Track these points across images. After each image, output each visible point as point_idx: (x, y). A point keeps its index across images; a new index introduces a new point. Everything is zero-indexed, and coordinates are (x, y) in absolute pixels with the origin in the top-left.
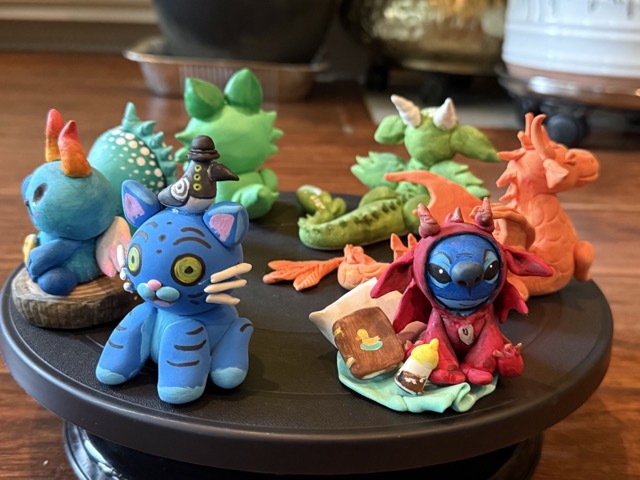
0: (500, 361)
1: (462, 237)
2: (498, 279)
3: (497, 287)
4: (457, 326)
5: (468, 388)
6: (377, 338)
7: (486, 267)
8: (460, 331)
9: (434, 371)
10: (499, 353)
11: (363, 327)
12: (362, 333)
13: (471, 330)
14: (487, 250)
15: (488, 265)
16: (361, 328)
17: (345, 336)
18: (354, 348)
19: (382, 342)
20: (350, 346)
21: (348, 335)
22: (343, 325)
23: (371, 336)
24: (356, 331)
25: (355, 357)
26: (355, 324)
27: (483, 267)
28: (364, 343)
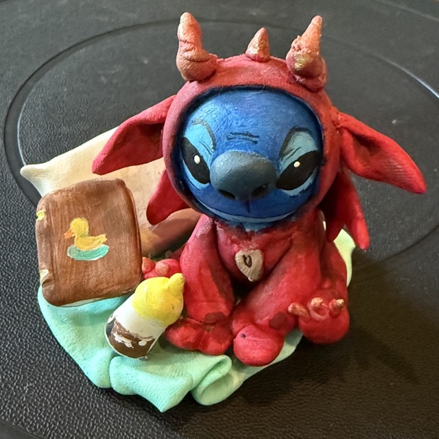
1: (250, 96)
2: (312, 186)
3: (311, 198)
4: (235, 247)
6: (103, 237)
7: (284, 165)
10: (299, 309)
11: (83, 214)
12: (79, 225)
13: (257, 258)
14: (296, 129)
15: (292, 160)
16: (80, 214)
17: (48, 226)
18: (56, 253)
19: (108, 247)
20: (52, 246)
21: (53, 226)
22: (50, 207)
23: (92, 233)
24: (71, 220)
25: (51, 270)
26: (72, 206)
27: (278, 165)
28: (75, 245)
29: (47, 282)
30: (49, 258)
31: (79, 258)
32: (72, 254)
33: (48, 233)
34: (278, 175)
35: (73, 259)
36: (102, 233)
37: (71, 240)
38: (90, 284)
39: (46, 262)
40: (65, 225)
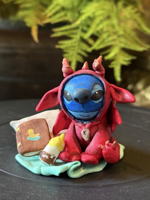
0: (103, 152)
2: (102, 101)
5: (79, 164)
6: (39, 134)
7: (93, 92)
8: (82, 133)
9: (61, 152)
10: (102, 147)
11: (32, 128)
12: (31, 131)
13: (88, 132)
14: (96, 84)
15: (95, 92)
16: (31, 128)
17: (21, 132)
18: (23, 139)
19: (40, 137)
20: (22, 137)
21: (22, 131)
22: (21, 126)
23: (35, 133)
24: (28, 130)
25: (22, 143)
26: (28, 126)
27: (91, 92)
28: (29, 136)
29: (20, 146)
30: (21, 140)
31: (30, 140)
32: (28, 138)
33: (21, 134)
34: (92, 95)
35: (29, 140)
36: (38, 133)
37: (28, 135)
38: (34, 146)
39: (20, 141)
40: (26, 131)
